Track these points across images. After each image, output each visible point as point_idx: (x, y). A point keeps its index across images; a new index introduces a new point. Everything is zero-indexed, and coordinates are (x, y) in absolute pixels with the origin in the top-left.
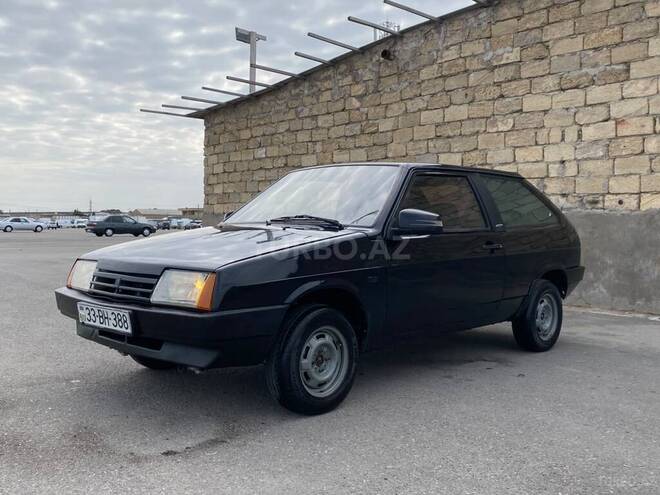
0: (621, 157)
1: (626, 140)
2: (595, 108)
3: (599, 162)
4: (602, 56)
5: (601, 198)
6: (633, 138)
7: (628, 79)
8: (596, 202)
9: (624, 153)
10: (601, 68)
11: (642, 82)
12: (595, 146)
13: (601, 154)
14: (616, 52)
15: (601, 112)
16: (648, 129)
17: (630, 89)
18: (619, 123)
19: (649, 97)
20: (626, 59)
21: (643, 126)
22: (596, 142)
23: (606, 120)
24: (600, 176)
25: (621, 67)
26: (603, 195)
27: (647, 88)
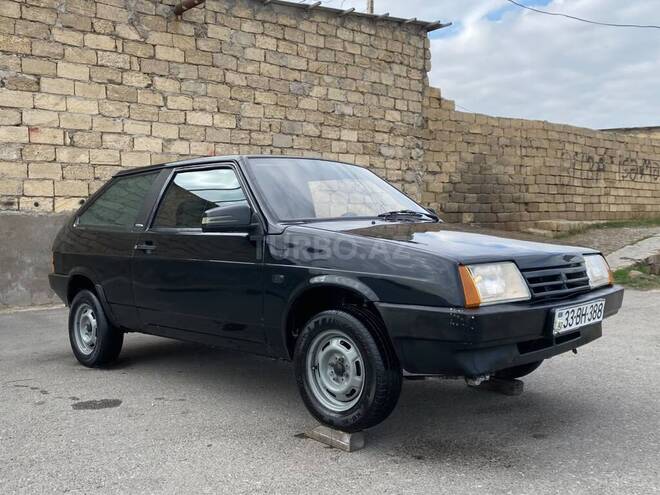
0: (35, 162)
1: (40, 147)
2: (6, 111)
3: (13, 165)
4: (12, 61)
5: (16, 200)
6: (46, 147)
7: (39, 91)
8: (12, 204)
9: (38, 159)
10: (13, 73)
11: (52, 97)
12: (8, 149)
13: (15, 157)
14: (26, 61)
15: (14, 117)
16: (60, 141)
17: (42, 101)
18: (33, 130)
19: (59, 113)
20: (37, 72)
21: (55, 137)
22: (9, 144)
23: (17, 125)
24: (13, 179)
25: (32, 78)
26: (18, 197)
27: (57, 104)
